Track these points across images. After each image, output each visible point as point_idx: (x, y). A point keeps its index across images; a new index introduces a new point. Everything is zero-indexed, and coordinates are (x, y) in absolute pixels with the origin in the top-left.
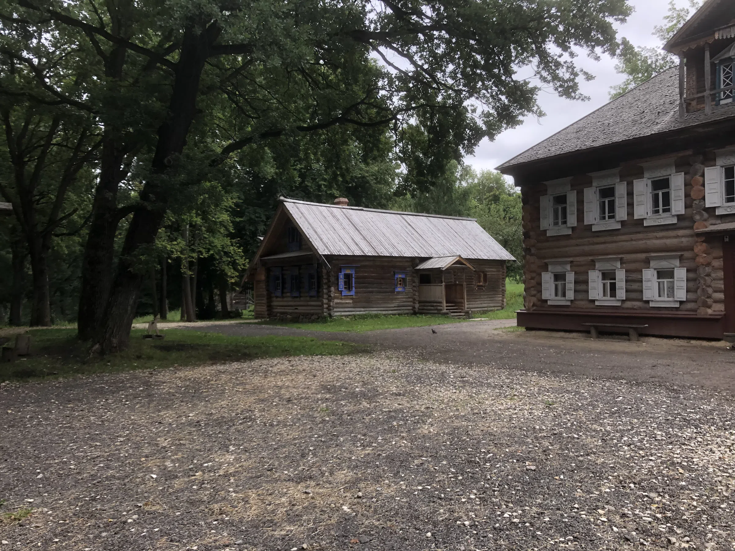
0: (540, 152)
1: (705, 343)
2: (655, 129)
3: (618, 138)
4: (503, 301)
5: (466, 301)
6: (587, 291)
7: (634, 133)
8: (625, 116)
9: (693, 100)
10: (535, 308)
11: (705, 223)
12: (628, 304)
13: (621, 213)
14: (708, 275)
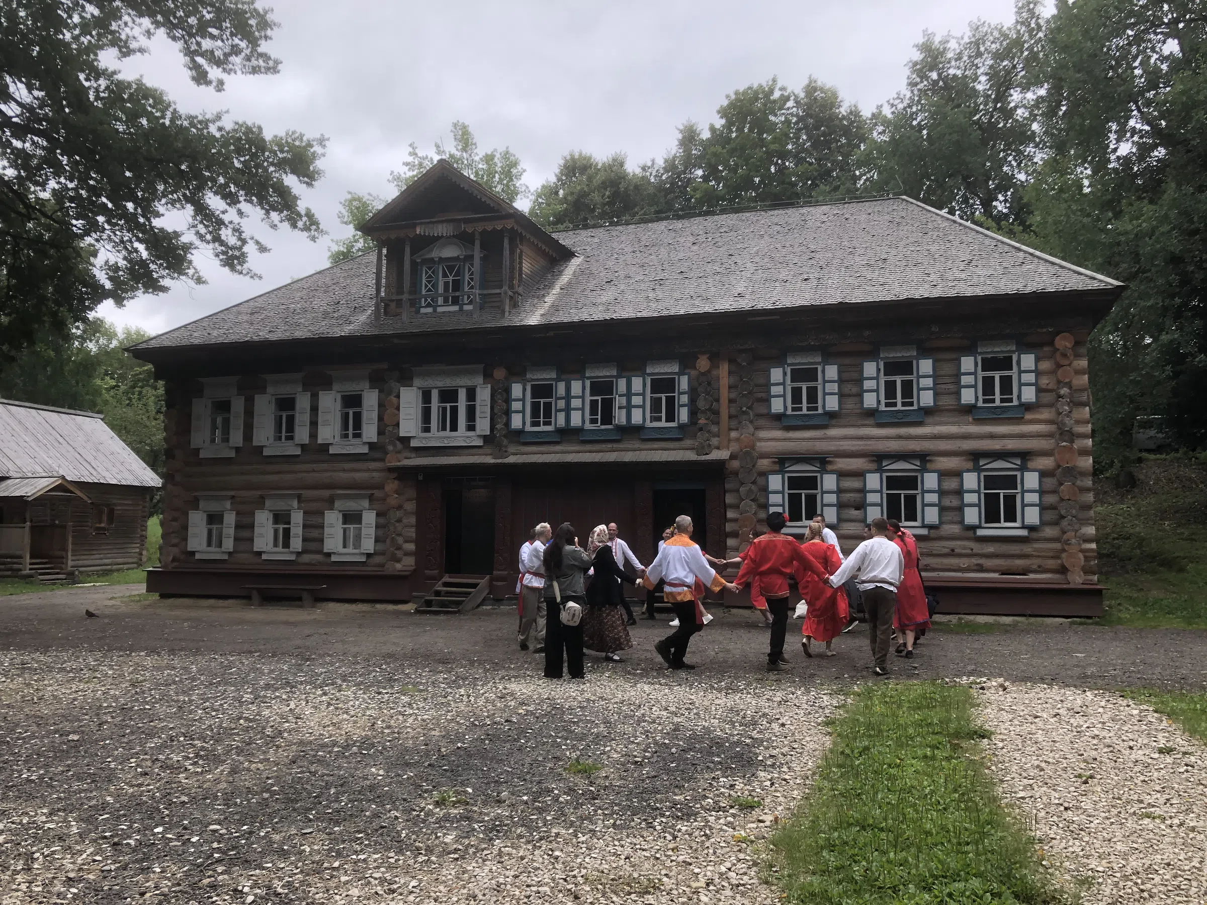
0: (195, 334)
1: (391, 607)
2: (346, 330)
3: (301, 334)
4: (141, 554)
5: (70, 554)
6: (251, 540)
7: (321, 331)
8: (316, 302)
9: (392, 301)
10: (176, 564)
11: (398, 455)
12: (306, 558)
13: (302, 434)
14: (399, 521)
